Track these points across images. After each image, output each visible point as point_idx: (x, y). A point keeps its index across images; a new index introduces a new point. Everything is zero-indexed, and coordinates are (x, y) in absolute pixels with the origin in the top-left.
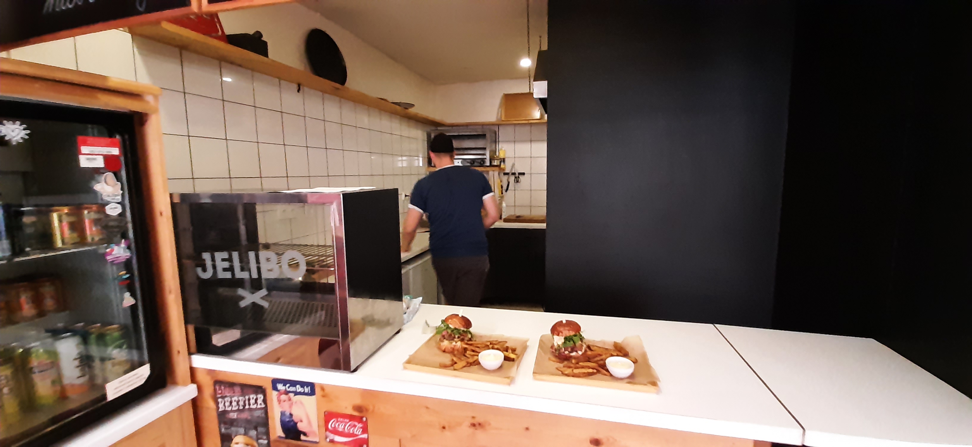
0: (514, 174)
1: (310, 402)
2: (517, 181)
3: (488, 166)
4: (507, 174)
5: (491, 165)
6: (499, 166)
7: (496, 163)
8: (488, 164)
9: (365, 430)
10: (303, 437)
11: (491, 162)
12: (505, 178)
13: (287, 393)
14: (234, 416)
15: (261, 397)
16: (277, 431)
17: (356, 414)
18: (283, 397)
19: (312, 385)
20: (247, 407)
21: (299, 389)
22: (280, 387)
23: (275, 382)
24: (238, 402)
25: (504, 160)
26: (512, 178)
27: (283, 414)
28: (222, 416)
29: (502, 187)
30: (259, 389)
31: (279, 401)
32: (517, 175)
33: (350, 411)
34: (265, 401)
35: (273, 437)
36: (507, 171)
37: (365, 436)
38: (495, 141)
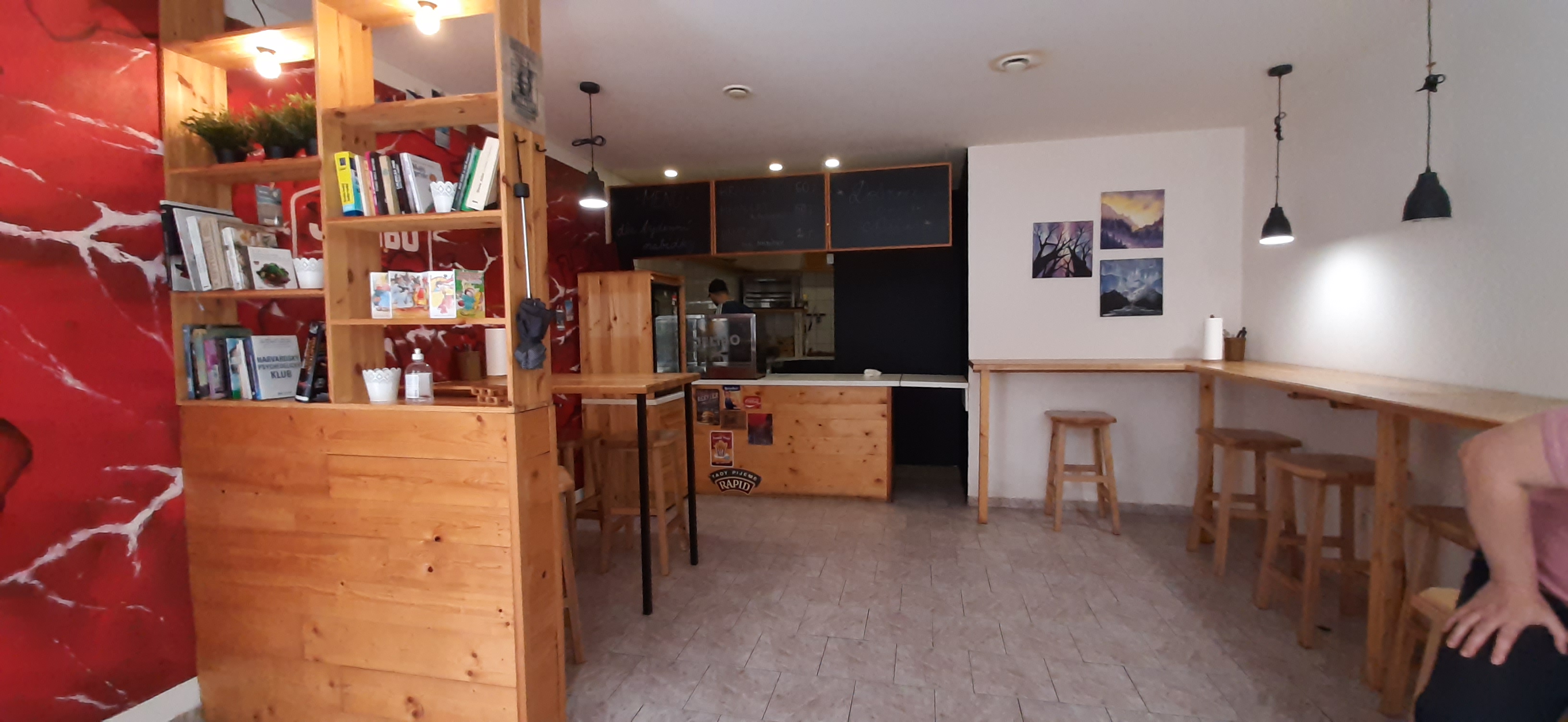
0: (815, 315)
1: (738, 393)
2: (818, 321)
3: (793, 308)
4: (809, 315)
5: (796, 308)
6: (802, 308)
7: (800, 305)
8: (793, 306)
9: (760, 401)
10: (735, 408)
11: (795, 304)
12: (808, 320)
13: (728, 390)
14: (704, 403)
15: (717, 394)
16: (723, 406)
17: (756, 395)
18: (727, 392)
19: (738, 386)
20: (711, 398)
21: (733, 388)
22: (726, 388)
23: (724, 386)
24: (706, 397)
25: (806, 303)
26: (814, 320)
27: (726, 399)
28: (699, 404)
29: (805, 326)
30: (717, 391)
31: (725, 394)
32: (819, 316)
33: (754, 395)
34: (719, 395)
35: (721, 410)
36: (810, 312)
37: (760, 403)
38: (799, 286)
